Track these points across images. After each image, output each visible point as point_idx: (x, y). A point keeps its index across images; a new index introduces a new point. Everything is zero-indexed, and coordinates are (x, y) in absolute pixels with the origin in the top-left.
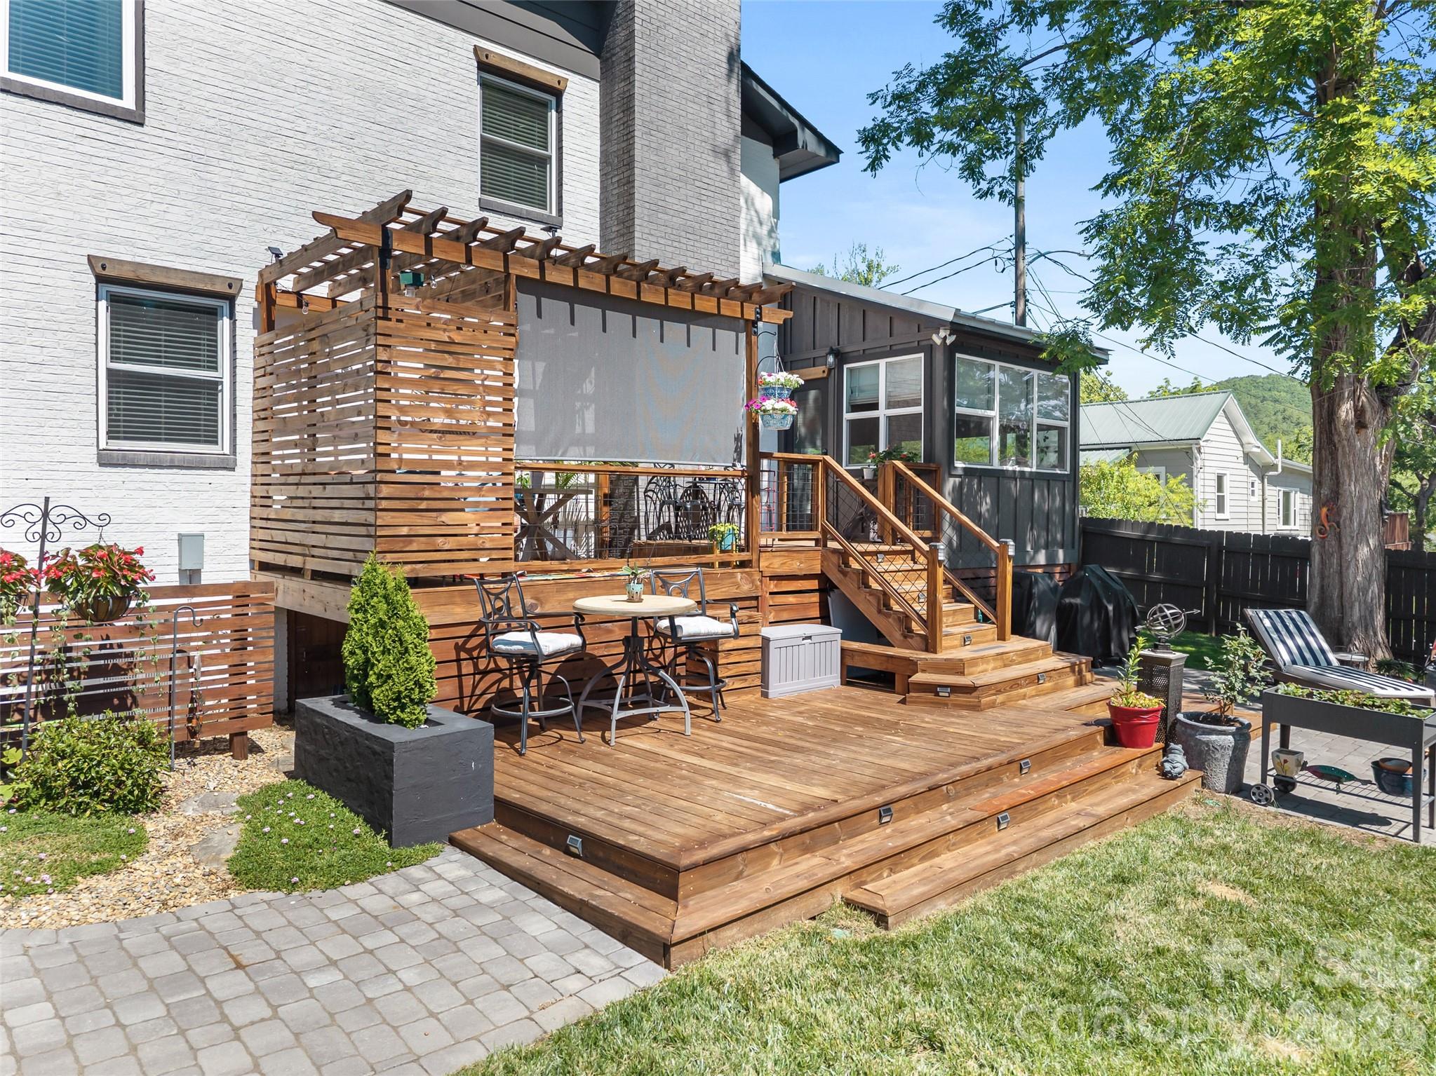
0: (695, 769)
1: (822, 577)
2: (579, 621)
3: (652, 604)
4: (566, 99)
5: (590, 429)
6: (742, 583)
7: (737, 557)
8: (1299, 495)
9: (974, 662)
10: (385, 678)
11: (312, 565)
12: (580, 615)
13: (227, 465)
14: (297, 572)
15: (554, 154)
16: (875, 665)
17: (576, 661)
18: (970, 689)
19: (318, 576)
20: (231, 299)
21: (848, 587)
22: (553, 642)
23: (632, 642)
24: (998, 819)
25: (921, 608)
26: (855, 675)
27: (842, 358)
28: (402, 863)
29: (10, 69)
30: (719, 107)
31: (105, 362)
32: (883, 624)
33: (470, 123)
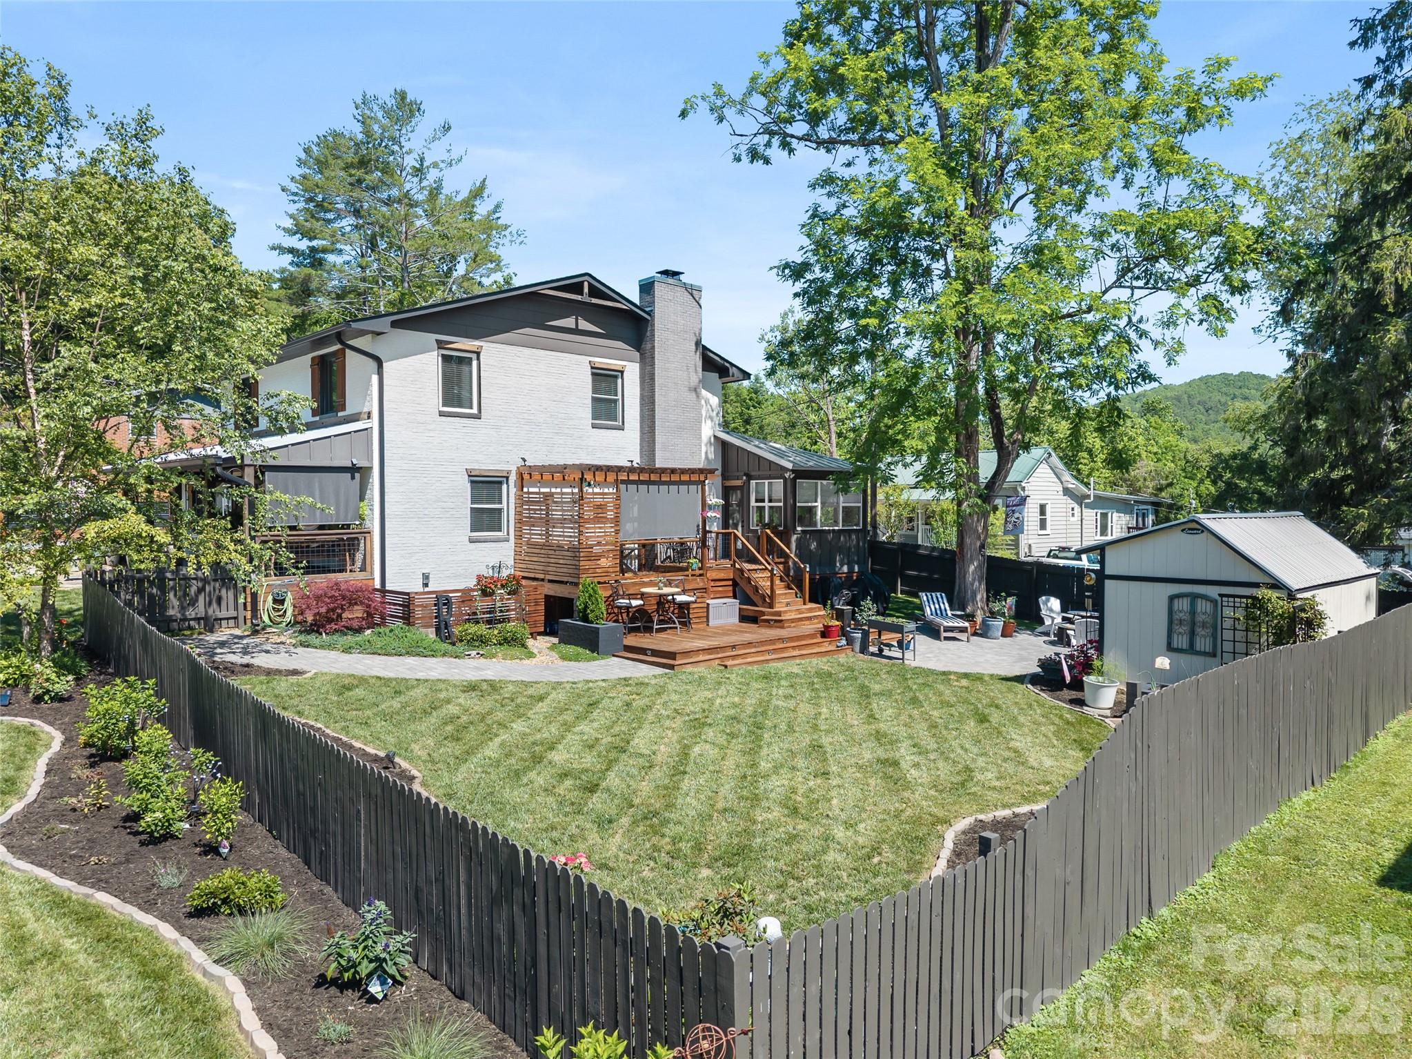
1: (733, 580)
2: (642, 596)
3: (666, 590)
4: (625, 374)
5: (636, 514)
6: (700, 583)
7: (698, 572)
8: (1115, 515)
9: (786, 612)
10: (592, 611)
11: (548, 577)
12: (643, 594)
13: (507, 540)
14: (543, 580)
15: (620, 397)
16: (751, 614)
17: (640, 610)
18: (782, 621)
19: (550, 581)
20: (507, 478)
21: (742, 584)
22: (635, 603)
23: (660, 604)
24: (769, 651)
25: (769, 592)
26: (744, 618)
27: (750, 477)
29: (444, 405)
30: (692, 370)
31: (469, 505)
32: (755, 598)
33: (587, 393)
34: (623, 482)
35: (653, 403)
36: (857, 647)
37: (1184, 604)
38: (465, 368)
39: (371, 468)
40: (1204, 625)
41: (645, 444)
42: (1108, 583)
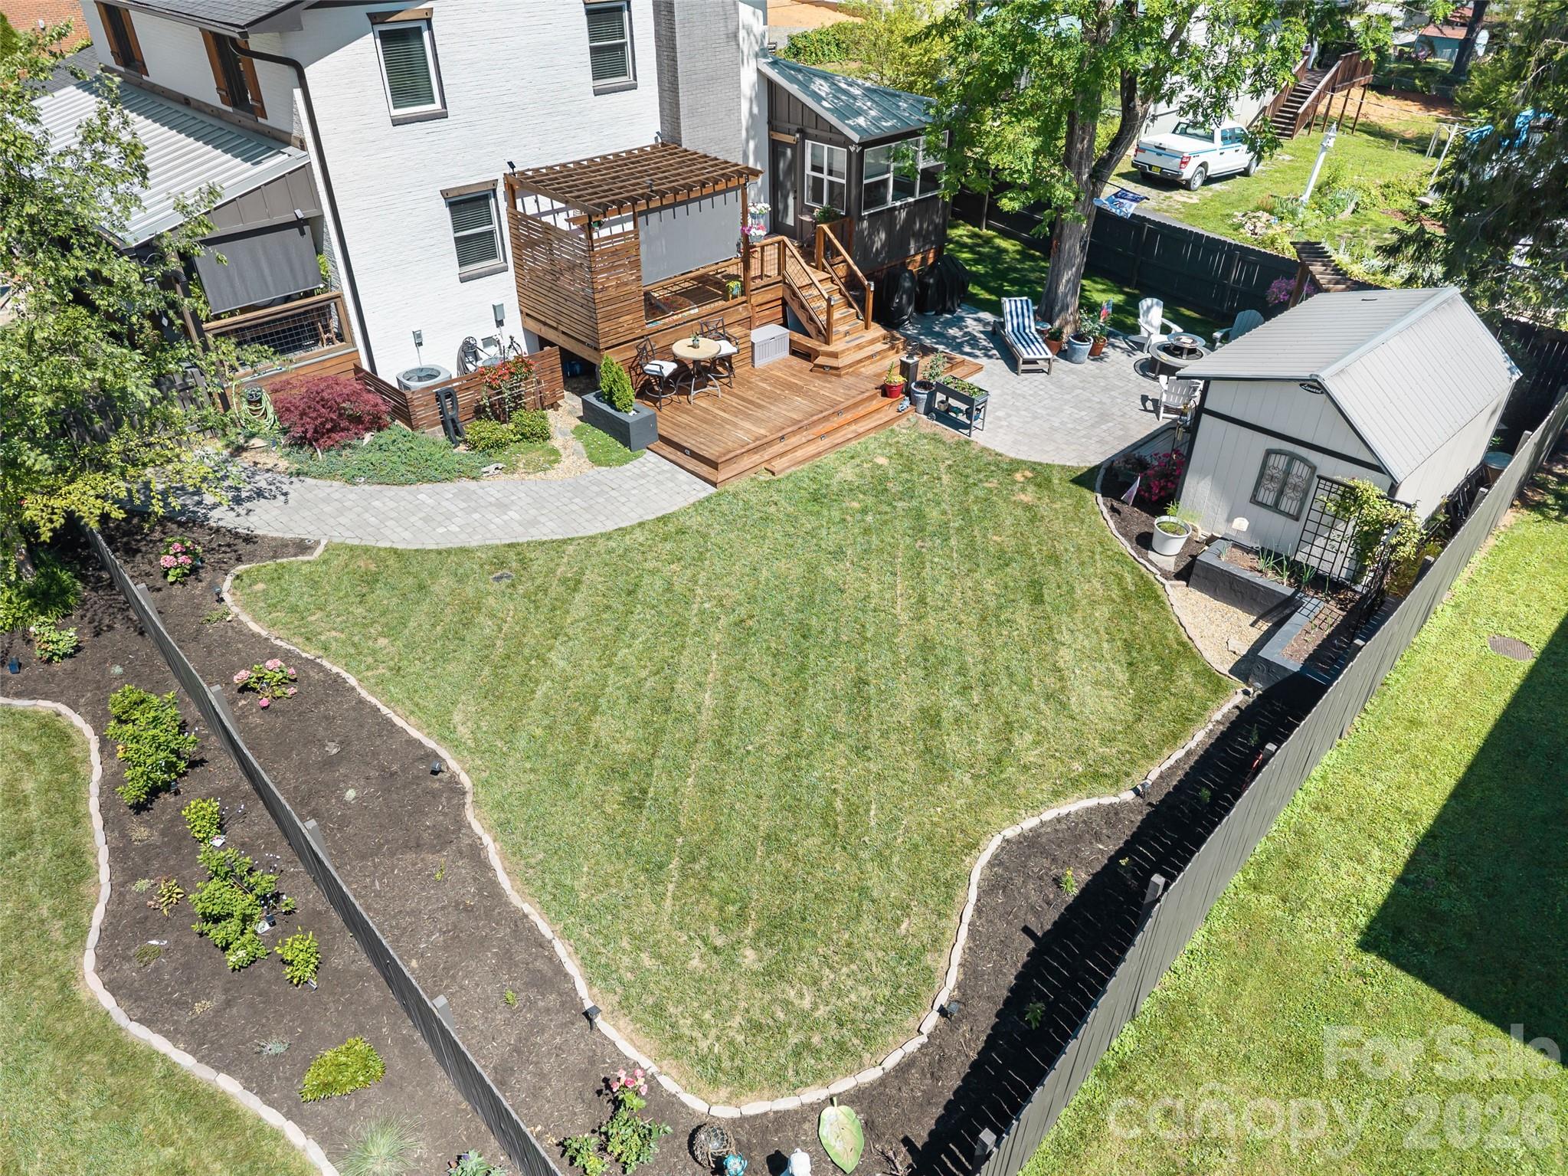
0: (724, 420)
1: (783, 299)
4: (632, 3)
6: (743, 312)
7: (740, 300)
9: (844, 351)
10: (619, 399)
11: (562, 328)
12: (676, 356)
13: (506, 269)
14: (556, 329)
15: (628, 39)
16: (802, 347)
18: (837, 369)
19: (565, 333)
20: (494, 191)
21: (793, 306)
24: (822, 437)
26: (795, 353)
27: (805, 135)
28: (637, 457)
29: (396, 107)
31: (451, 235)
32: (810, 328)
33: (584, 43)
34: (641, 213)
35: (674, 48)
36: (922, 407)
37: (1280, 462)
38: (414, 45)
39: (322, 216)
40: (1295, 488)
41: (666, 106)
42: (1205, 417)
